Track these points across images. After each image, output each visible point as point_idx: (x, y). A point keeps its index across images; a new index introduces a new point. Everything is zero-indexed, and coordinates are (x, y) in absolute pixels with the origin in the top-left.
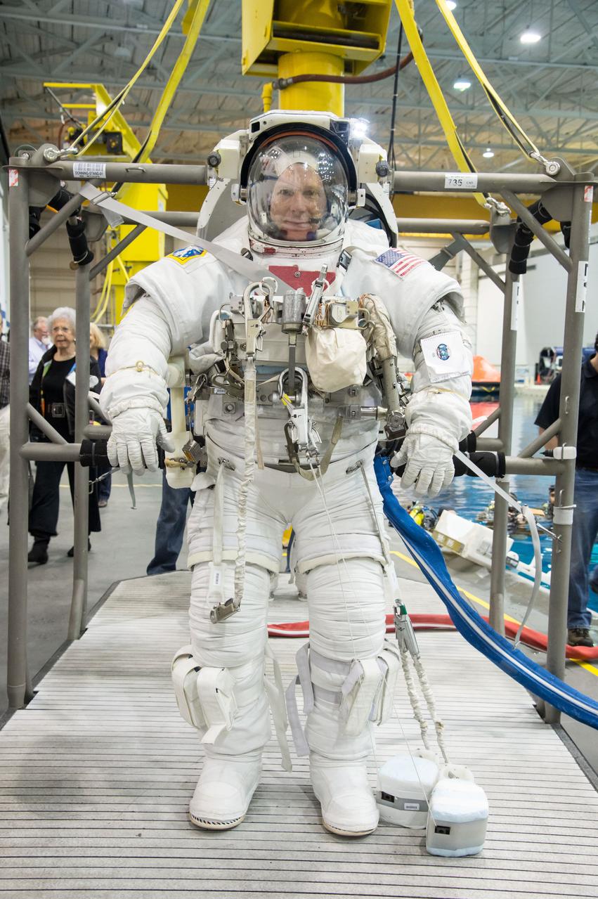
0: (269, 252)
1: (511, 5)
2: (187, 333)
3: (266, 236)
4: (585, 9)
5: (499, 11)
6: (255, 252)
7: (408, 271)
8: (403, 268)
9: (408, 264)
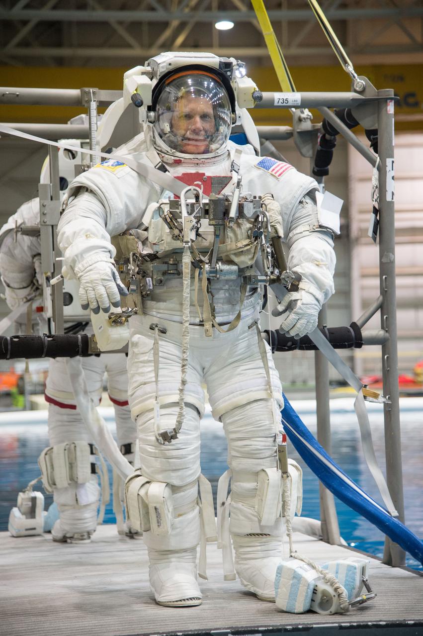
3: (173, 150)
7: (282, 173)
8: (278, 171)
9: (281, 168)
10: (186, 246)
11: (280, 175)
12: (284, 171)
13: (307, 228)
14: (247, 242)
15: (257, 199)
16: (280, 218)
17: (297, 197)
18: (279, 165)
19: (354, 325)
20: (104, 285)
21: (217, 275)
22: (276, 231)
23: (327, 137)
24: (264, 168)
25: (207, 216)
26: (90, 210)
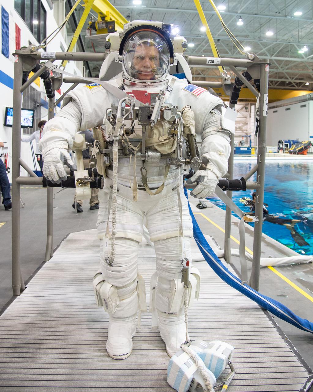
0: (133, 85)
1: (263, 24)
2: (88, 121)
3: (131, 77)
4: (289, 25)
5: (259, 25)
6: (126, 84)
7: (199, 94)
8: (197, 92)
9: (200, 91)
10: (115, 139)
11: (198, 95)
12: (201, 93)
13: (215, 129)
14: (166, 137)
15: (175, 108)
16: (193, 122)
17: (208, 109)
18: (198, 89)
19: (242, 179)
20: (55, 165)
21: (146, 158)
22: (190, 131)
23: (237, 86)
24: (189, 90)
25: (137, 118)
26: (68, 113)
